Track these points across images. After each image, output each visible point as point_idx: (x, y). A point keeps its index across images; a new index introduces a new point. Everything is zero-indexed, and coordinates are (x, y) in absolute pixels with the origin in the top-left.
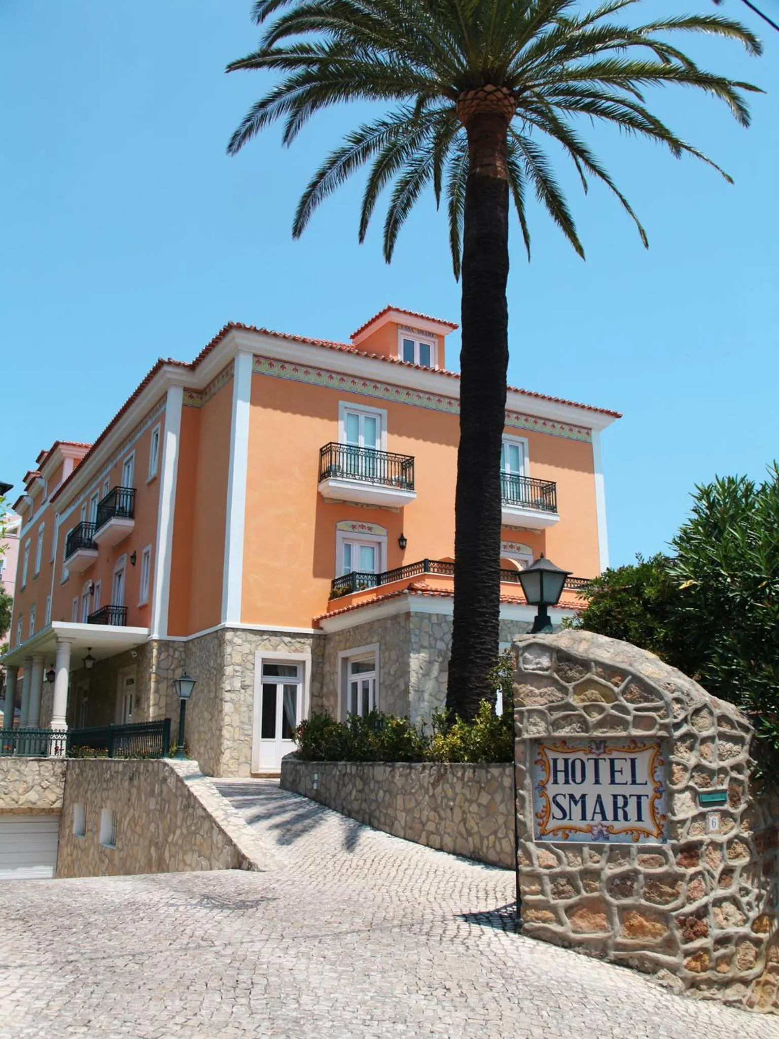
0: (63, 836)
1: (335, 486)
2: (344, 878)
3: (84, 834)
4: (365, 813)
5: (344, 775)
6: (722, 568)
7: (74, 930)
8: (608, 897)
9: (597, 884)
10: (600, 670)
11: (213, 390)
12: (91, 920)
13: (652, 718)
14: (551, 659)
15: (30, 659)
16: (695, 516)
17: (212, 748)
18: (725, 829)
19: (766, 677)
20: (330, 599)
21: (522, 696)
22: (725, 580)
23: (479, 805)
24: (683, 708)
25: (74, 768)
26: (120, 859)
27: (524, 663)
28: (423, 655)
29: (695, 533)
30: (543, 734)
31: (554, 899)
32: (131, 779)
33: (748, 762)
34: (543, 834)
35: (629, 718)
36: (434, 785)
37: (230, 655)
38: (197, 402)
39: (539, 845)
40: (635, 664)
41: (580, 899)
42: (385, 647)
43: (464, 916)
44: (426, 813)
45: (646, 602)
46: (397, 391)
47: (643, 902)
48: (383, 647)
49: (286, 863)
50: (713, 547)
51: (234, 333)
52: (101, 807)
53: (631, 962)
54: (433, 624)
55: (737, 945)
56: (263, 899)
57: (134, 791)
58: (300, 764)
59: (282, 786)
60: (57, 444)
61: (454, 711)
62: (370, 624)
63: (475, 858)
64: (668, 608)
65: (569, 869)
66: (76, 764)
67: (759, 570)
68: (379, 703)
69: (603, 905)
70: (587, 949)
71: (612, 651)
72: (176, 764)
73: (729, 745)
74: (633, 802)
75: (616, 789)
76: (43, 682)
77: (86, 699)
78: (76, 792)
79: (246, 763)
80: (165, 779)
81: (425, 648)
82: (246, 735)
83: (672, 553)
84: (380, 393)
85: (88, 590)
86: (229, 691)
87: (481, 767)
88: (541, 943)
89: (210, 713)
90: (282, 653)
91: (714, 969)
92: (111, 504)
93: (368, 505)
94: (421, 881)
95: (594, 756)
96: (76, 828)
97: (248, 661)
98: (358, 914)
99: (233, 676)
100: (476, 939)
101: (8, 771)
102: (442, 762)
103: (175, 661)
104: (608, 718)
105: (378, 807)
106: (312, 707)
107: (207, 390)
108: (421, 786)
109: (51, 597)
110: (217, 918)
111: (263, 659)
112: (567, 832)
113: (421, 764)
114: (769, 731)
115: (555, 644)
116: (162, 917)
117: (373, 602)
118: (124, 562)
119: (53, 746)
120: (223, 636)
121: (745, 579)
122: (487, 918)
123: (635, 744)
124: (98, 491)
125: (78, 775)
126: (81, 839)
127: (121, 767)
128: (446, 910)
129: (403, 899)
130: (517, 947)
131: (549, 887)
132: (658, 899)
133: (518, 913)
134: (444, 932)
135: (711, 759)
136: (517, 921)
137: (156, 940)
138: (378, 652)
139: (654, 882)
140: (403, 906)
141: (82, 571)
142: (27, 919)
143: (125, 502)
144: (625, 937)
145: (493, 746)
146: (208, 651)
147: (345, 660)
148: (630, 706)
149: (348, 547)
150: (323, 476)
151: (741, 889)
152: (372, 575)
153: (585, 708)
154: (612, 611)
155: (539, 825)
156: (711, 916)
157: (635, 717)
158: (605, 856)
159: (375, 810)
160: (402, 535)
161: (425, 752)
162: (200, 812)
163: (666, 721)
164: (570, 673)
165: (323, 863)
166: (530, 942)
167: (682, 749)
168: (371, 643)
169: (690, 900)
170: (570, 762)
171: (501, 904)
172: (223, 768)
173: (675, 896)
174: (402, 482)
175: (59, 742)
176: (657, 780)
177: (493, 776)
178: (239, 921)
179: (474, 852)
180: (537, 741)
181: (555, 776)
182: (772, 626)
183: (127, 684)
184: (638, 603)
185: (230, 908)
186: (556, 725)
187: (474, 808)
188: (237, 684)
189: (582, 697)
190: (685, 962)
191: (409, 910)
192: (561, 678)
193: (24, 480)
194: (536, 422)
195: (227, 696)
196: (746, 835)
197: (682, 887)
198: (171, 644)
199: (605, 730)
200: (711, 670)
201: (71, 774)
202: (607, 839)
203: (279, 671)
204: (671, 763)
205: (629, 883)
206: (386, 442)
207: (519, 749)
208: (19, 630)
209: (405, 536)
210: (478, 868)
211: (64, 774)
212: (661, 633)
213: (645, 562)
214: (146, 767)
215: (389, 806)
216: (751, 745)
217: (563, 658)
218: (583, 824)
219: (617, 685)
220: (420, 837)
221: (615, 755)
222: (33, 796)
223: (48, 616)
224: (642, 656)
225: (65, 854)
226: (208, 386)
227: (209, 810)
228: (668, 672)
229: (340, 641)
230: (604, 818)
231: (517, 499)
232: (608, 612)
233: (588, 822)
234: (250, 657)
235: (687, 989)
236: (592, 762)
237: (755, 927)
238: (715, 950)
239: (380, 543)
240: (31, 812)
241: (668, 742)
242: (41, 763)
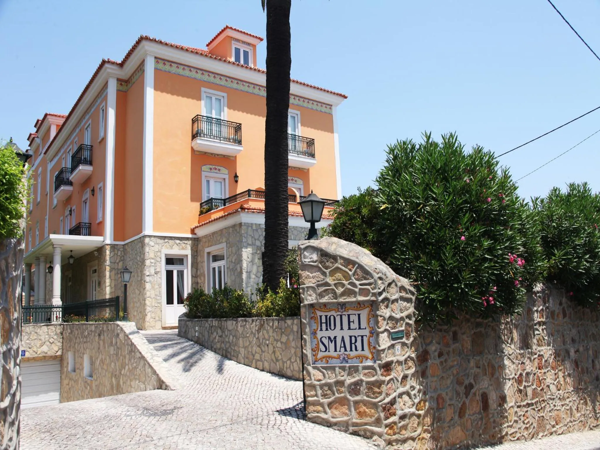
0: (63, 373)
1: (201, 143)
2: (215, 391)
3: (75, 371)
4: (223, 350)
5: (212, 327)
6: (401, 196)
7: (78, 436)
8: (349, 397)
9: (343, 389)
10: (342, 261)
11: (134, 80)
12: (86, 429)
13: (368, 290)
14: (318, 255)
15: (38, 259)
16: (387, 164)
17: (141, 312)
18: (403, 353)
19: (423, 263)
20: (200, 215)
21: (303, 278)
22: (402, 204)
23: (282, 343)
24: (383, 283)
25: (67, 329)
26: (96, 386)
27: (304, 258)
28: (249, 250)
29: (387, 175)
30: (315, 301)
31: (322, 399)
32: (99, 335)
33: (414, 312)
34: (316, 361)
35: (357, 290)
36: (258, 331)
37: (148, 252)
38: (124, 88)
39: (314, 368)
40: (359, 257)
41: (335, 398)
42: (230, 245)
43: (278, 411)
44: (254, 348)
45: (363, 217)
46: (232, 81)
47: (365, 398)
48: (228, 245)
49: (185, 384)
50: (396, 184)
51: (144, 43)
52: (84, 354)
53: (360, 433)
54: (254, 230)
55: (409, 419)
56: (175, 408)
57: (101, 343)
58: (188, 321)
59: (179, 335)
60: (46, 115)
61: (267, 286)
62: (221, 231)
63: (281, 375)
64: (375, 221)
65: (329, 381)
66: (68, 326)
67: (418, 198)
68: (228, 280)
69: (346, 401)
70: (339, 427)
71: (348, 249)
72: (123, 325)
73: (405, 304)
74: (359, 339)
75: (352, 333)
76: (46, 273)
77: (70, 283)
78: (69, 345)
79: (159, 320)
80: (118, 335)
81: (250, 245)
82: (158, 303)
83: (375, 187)
84: (223, 83)
85: (68, 212)
86: (148, 276)
87: (282, 320)
88: (317, 426)
89: (139, 290)
90: (176, 251)
91: (399, 433)
92: (79, 156)
93: (218, 155)
94: (254, 391)
95: (340, 313)
96: (70, 368)
97: (158, 256)
98: (225, 414)
99: (150, 266)
100: (285, 425)
101: (31, 333)
102: (262, 317)
103: (119, 258)
104: (347, 290)
105: (230, 346)
106: (192, 284)
107: (130, 80)
108: (252, 332)
109: (47, 217)
110: (153, 422)
111: (166, 255)
112: (328, 359)
113: (251, 319)
114: (424, 294)
115: (320, 246)
116: (124, 424)
117: (222, 217)
118: (87, 194)
119: (55, 316)
120: (143, 241)
121: (412, 203)
122: (289, 412)
123: (360, 305)
124: (71, 147)
125: (69, 333)
126: (73, 374)
127: (93, 328)
128: (269, 408)
129: (247, 403)
130: (305, 428)
131: (319, 392)
132: (372, 396)
133: (305, 408)
134: (269, 423)
135: (396, 312)
136: (304, 413)
137: (122, 439)
138: (225, 248)
139: (371, 385)
140: (247, 408)
141: (64, 199)
142: (51, 431)
143: (86, 154)
144: (357, 419)
145: (287, 306)
146: (136, 250)
147: (209, 253)
148: (357, 283)
149: (208, 182)
150: (194, 137)
151: (411, 387)
152: (221, 200)
153: (335, 285)
154: (347, 223)
155: (314, 355)
156: (397, 404)
157: (360, 289)
158: (347, 372)
159: (228, 348)
160: (236, 173)
161: (253, 311)
162: (138, 355)
163: (375, 291)
164: (327, 264)
165: (204, 383)
166: (311, 425)
167: (383, 307)
168: (222, 242)
169: (388, 395)
170: (328, 317)
171: (296, 403)
172: (147, 324)
173: (380, 393)
174: (236, 140)
175: (58, 313)
176: (371, 326)
177: (288, 325)
178: (164, 424)
179: (280, 371)
180: (312, 306)
181: (321, 326)
182: (425, 232)
183: (93, 273)
184: (359, 218)
185: (159, 415)
186: (321, 295)
187: (279, 344)
188: (153, 271)
189: (333, 278)
190: (385, 431)
191: (250, 410)
192: (323, 267)
193: (28, 139)
194: (304, 101)
195: (147, 279)
196: (413, 355)
197: (384, 388)
198: (116, 247)
199: (345, 297)
200: (395, 258)
201: (66, 333)
202: (347, 362)
203: (174, 261)
204: (377, 316)
205: (358, 387)
206: (227, 114)
207: (303, 310)
208: (30, 239)
209: (238, 175)
210: (283, 380)
211: (62, 333)
212: (370, 236)
213: (362, 193)
214: (107, 327)
215: (236, 345)
216: (415, 303)
217: (324, 254)
218: (335, 354)
219: (350, 270)
220: (252, 363)
221: (350, 312)
222: (45, 348)
223: (46, 230)
224: (363, 252)
225: (65, 383)
226: (131, 77)
227: (143, 353)
228: (375, 262)
229: (206, 242)
230: (346, 350)
231: (295, 150)
232: (344, 224)
233: (338, 353)
234: (159, 254)
235: (387, 446)
236: (339, 317)
237: (418, 408)
238: (400, 422)
239: (224, 179)
240: (45, 359)
241: (376, 303)
242: (49, 327)
